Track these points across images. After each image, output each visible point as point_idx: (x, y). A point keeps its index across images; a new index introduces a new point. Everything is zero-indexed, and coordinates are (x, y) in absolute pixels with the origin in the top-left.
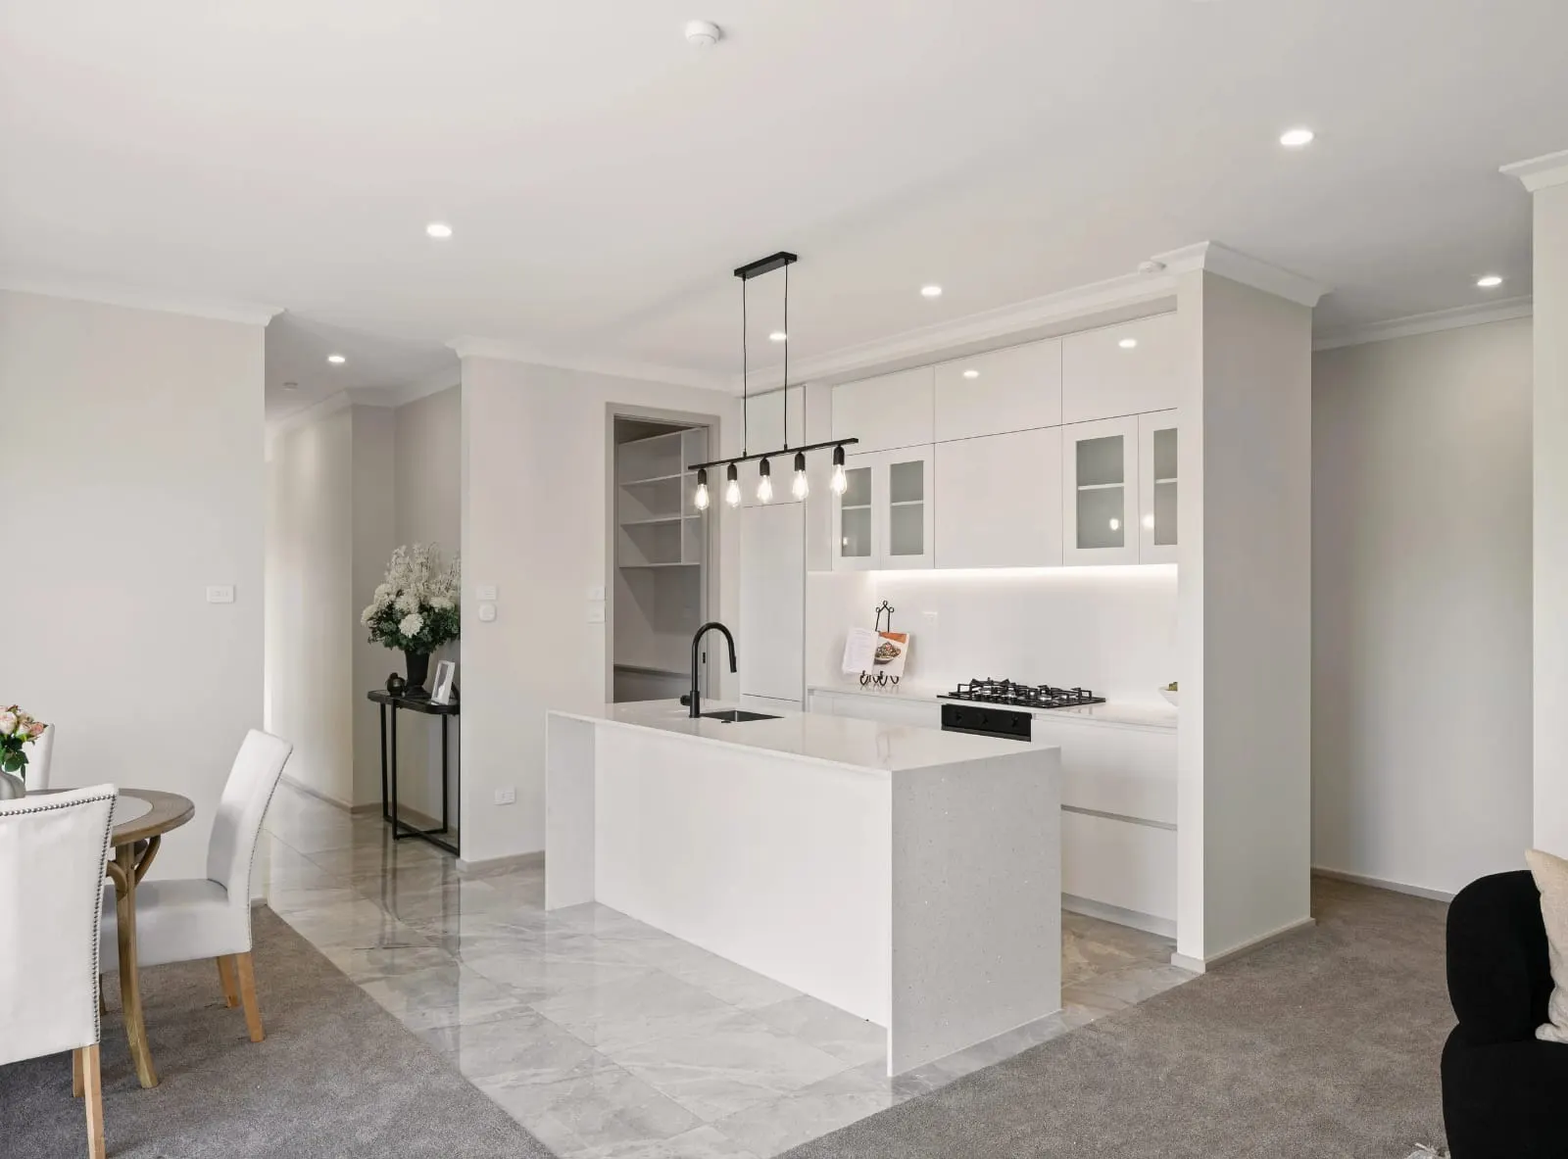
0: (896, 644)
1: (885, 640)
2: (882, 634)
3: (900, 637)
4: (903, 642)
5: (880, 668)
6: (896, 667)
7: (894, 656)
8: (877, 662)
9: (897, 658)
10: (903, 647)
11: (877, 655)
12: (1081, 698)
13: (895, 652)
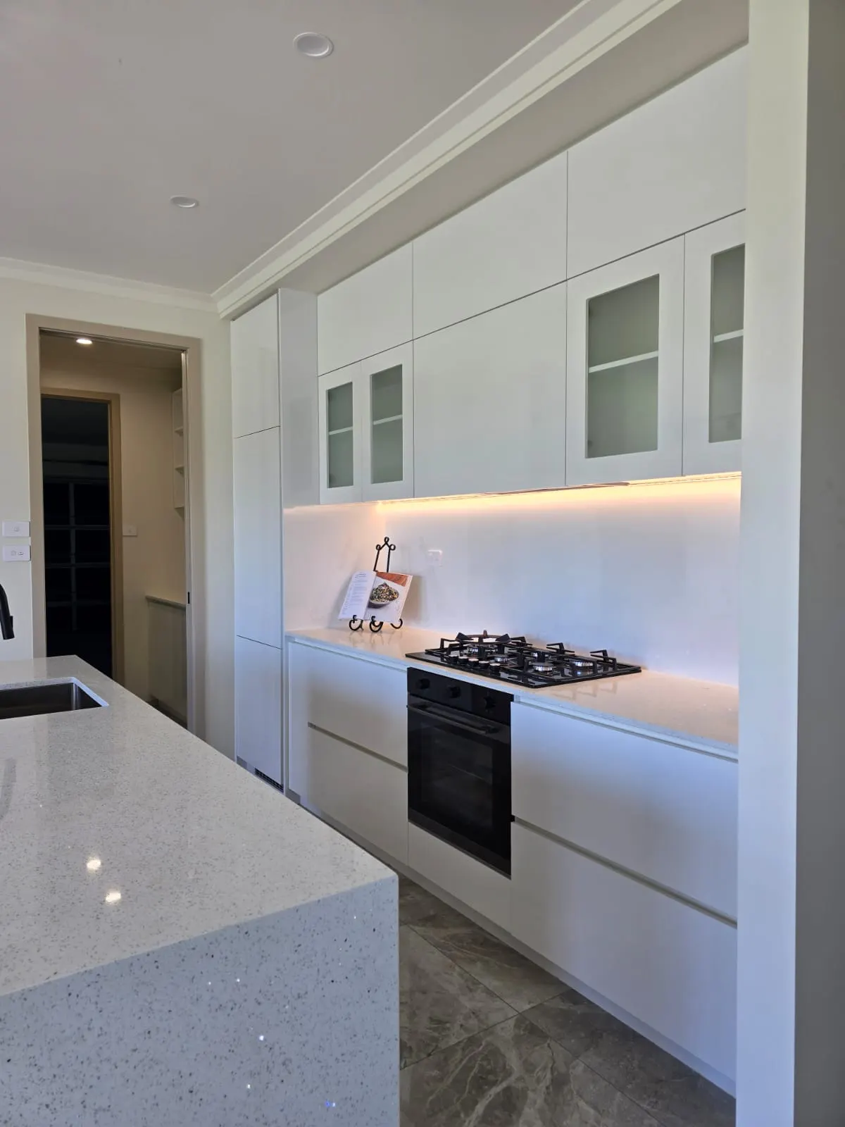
0: (393, 586)
1: (383, 581)
2: (380, 575)
3: (399, 579)
4: (403, 584)
5: (373, 612)
6: (390, 614)
7: (391, 600)
8: (371, 606)
9: (394, 602)
10: (402, 591)
11: (372, 598)
12: (606, 666)
13: (392, 596)
